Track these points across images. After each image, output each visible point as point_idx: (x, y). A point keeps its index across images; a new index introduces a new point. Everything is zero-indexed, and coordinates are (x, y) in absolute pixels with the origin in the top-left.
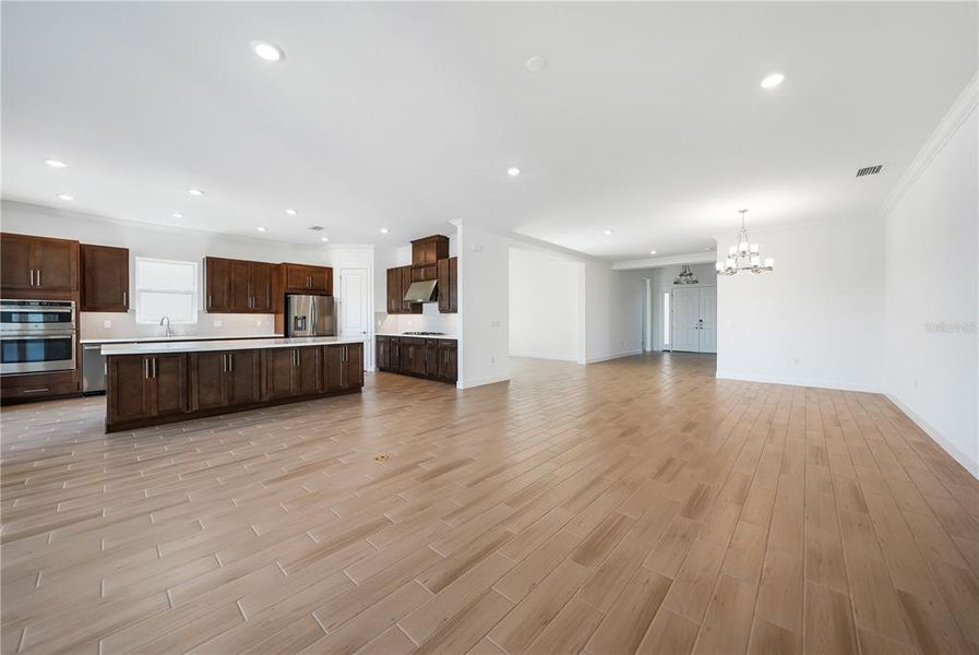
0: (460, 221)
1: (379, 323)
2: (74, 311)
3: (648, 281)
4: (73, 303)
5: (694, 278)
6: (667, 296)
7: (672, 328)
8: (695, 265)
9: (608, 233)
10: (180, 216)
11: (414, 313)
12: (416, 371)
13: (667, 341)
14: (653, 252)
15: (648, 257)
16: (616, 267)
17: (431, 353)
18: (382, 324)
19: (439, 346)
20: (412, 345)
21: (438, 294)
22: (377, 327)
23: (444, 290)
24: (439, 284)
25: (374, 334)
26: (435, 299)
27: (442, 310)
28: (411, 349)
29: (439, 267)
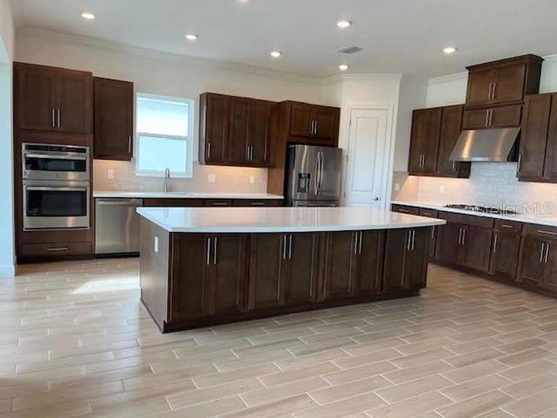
1: (397, 189)
2: (88, 157)
4: (88, 149)
10: (194, 38)
11: (459, 177)
17: (504, 242)
18: (400, 189)
19: (524, 234)
20: (465, 225)
21: (521, 150)
22: (394, 194)
23: (534, 145)
24: (523, 135)
25: (389, 202)
26: (513, 157)
27: (524, 177)
28: (463, 231)
29: (526, 107)
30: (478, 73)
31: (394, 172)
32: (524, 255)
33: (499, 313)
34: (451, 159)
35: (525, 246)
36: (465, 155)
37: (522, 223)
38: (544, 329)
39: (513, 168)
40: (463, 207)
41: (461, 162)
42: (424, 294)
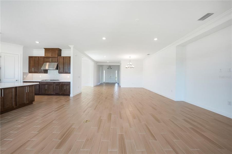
0: (73, 46)
1: (25, 76)
3: (101, 68)
5: (111, 68)
6: (104, 71)
7: (105, 78)
8: (112, 65)
9: (105, 57)
11: (45, 73)
12: (49, 93)
13: (104, 81)
14: (108, 62)
15: (107, 63)
16: (98, 64)
17: (57, 86)
18: (26, 77)
19: (61, 84)
20: (47, 84)
21: (59, 67)
22: (24, 78)
23: (61, 66)
24: (59, 64)
25: (22, 81)
26: (57, 69)
27: (60, 73)
28: (46, 86)
29: (59, 58)
30: (47, 50)
31: (23, 73)
32: (61, 88)
33: (55, 102)
34: (42, 69)
35: (61, 87)
36: (47, 68)
37: (60, 82)
38: (65, 102)
39: (57, 71)
40: (46, 80)
41: (45, 70)
42: (34, 103)
